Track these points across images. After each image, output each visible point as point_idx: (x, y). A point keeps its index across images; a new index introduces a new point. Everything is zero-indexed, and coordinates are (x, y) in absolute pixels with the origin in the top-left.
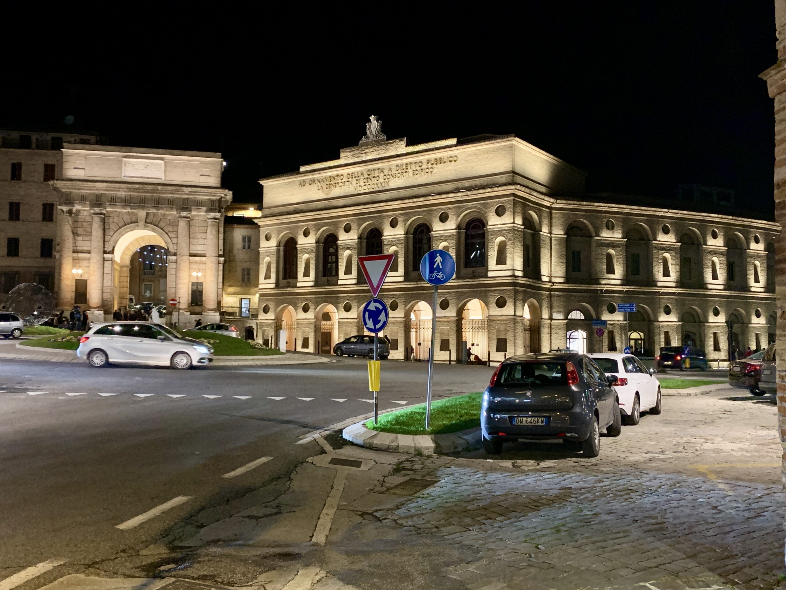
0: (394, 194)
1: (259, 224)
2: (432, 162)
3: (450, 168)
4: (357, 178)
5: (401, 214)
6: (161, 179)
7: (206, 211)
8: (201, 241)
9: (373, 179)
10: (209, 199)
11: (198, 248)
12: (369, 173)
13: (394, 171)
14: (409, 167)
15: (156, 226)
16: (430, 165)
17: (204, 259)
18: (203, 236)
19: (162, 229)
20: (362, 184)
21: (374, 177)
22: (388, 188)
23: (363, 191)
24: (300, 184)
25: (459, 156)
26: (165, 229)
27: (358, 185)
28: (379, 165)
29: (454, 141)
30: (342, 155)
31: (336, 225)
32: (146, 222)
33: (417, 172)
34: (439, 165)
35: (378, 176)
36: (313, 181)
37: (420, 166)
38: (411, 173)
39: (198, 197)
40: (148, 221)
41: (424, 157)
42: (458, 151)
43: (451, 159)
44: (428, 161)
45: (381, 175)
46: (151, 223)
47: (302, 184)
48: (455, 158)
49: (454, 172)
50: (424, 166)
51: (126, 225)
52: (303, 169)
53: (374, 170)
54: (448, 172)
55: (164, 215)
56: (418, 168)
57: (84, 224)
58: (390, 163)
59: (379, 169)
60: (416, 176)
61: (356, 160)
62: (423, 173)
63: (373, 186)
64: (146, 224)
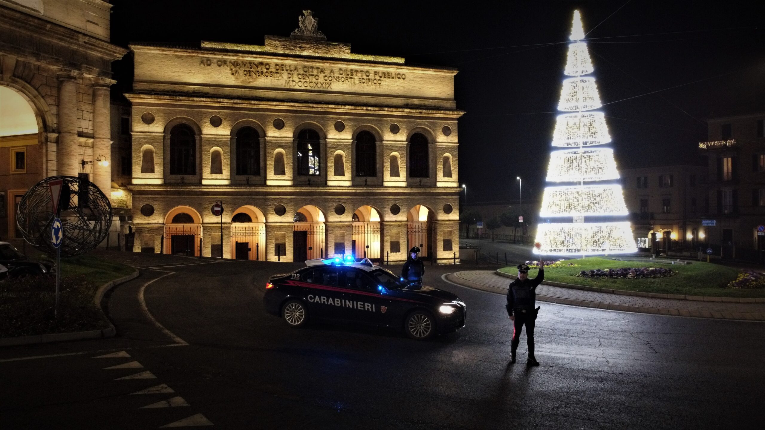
0: (339, 98)
1: (132, 100)
2: (380, 75)
3: (398, 84)
4: (289, 72)
5: (350, 119)
8: (86, 115)
9: (311, 77)
11: (83, 125)
12: (306, 69)
13: (337, 75)
14: (354, 74)
15: (29, 83)
16: (377, 77)
17: (91, 141)
18: (90, 108)
19: (37, 90)
20: (297, 79)
21: (312, 75)
22: (329, 89)
23: (297, 87)
24: (202, 62)
25: (407, 76)
26: (40, 90)
27: (291, 79)
28: (320, 64)
29: (402, 60)
30: (267, 42)
31: (263, 119)
32: (14, 75)
33: (364, 81)
34: (387, 79)
35: (317, 75)
36: (225, 62)
37: (368, 76)
38: (357, 80)
40: (16, 73)
41: (372, 69)
42: (407, 71)
43: (399, 76)
44: (376, 73)
45: (322, 75)
46: (21, 78)
47: (207, 63)
48: (404, 76)
49: (402, 89)
50: (372, 77)
52: (206, 45)
53: (312, 68)
54: (397, 88)
55: (38, 68)
56: (365, 77)
58: (333, 65)
59: (318, 68)
60: (363, 85)
61: (288, 52)
62: (370, 83)
63: (311, 85)
64: (14, 78)
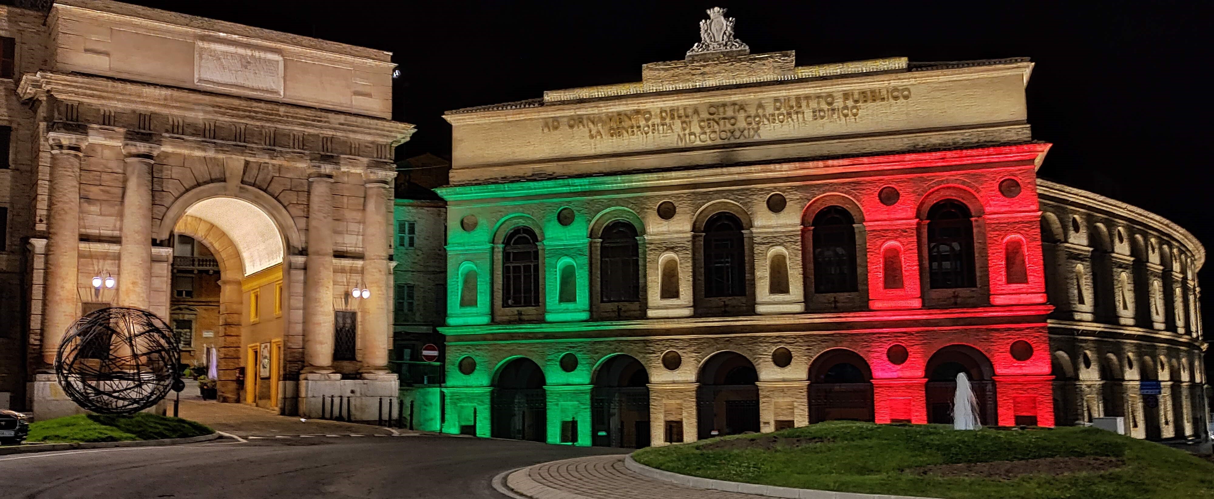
0: (775, 151)
1: (446, 197)
2: (856, 96)
3: (894, 109)
4: (684, 119)
5: (797, 188)
6: (277, 93)
7: (369, 166)
8: (353, 227)
9: (722, 122)
10: (372, 143)
11: (350, 243)
12: (713, 110)
13: (770, 110)
14: (804, 104)
15: (265, 191)
16: (850, 103)
17: (359, 263)
18: (358, 216)
19: (276, 198)
20: (696, 129)
21: (724, 118)
22: (756, 138)
23: (698, 143)
24: (546, 125)
25: (912, 89)
26: (281, 198)
27: (687, 132)
28: (737, 97)
29: (902, 62)
30: (646, 73)
31: (640, 205)
32: (242, 182)
33: (822, 114)
34: (869, 104)
35: (733, 118)
36: (580, 120)
37: (830, 104)
38: (809, 115)
39: (352, 135)
40: (246, 179)
41: (838, 88)
42: (913, 81)
43: (895, 94)
44: (846, 96)
45: (742, 115)
46: (254, 185)
47: (553, 125)
48: (906, 93)
49: (904, 117)
50: (839, 103)
51: (199, 185)
52: (550, 96)
53: (724, 105)
54: (891, 118)
55: (280, 168)
56: (825, 107)
57: (105, 176)
58: (760, 95)
59: (734, 104)
60: (821, 121)
61: (680, 86)
62: (835, 116)
63: (723, 135)
64: (242, 185)
